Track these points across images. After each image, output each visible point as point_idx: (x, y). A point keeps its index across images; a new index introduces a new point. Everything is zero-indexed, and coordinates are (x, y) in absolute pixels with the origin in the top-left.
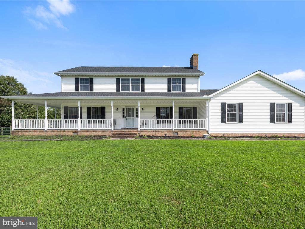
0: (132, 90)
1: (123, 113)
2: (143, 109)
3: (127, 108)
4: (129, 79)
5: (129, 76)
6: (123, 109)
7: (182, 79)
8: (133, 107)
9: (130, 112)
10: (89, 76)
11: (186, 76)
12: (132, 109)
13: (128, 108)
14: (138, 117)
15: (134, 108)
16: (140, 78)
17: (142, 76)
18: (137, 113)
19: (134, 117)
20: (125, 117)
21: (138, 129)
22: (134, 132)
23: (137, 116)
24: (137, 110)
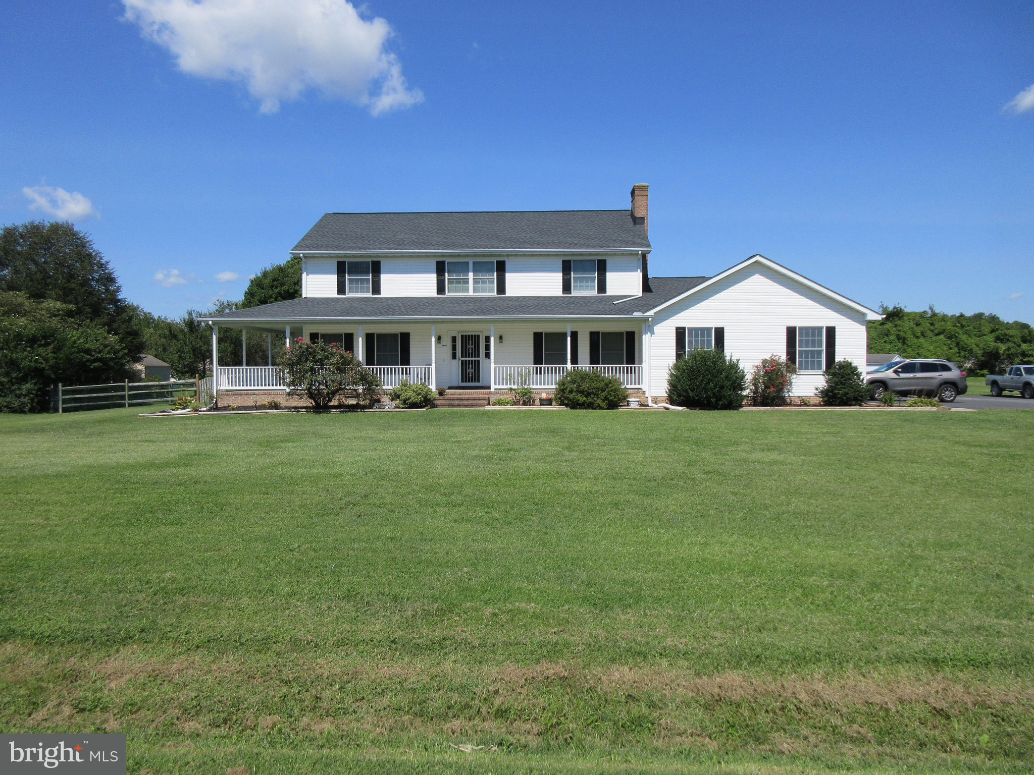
0: (475, 290)
1: (454, 348)
2: (501, 338)
3: (462, 336)
4: (468, 263)
5: (467, 255)
6: (454, 339)
7: (599, 261)
8: (477, 334)
9: (470, 347)
10: (370, 257)
11: (606, 254)
12: (475, 339)
13: (466, 336)
14: (489, 358)
15: (479, 336)
16: (494, 260)
17: (500, 255)
18: (488, 348)
19: (479, 357)
20: (457, 357)
21: (489, 388)
22: (481, 396)
23: (488, 355)
24: (488, 339)
